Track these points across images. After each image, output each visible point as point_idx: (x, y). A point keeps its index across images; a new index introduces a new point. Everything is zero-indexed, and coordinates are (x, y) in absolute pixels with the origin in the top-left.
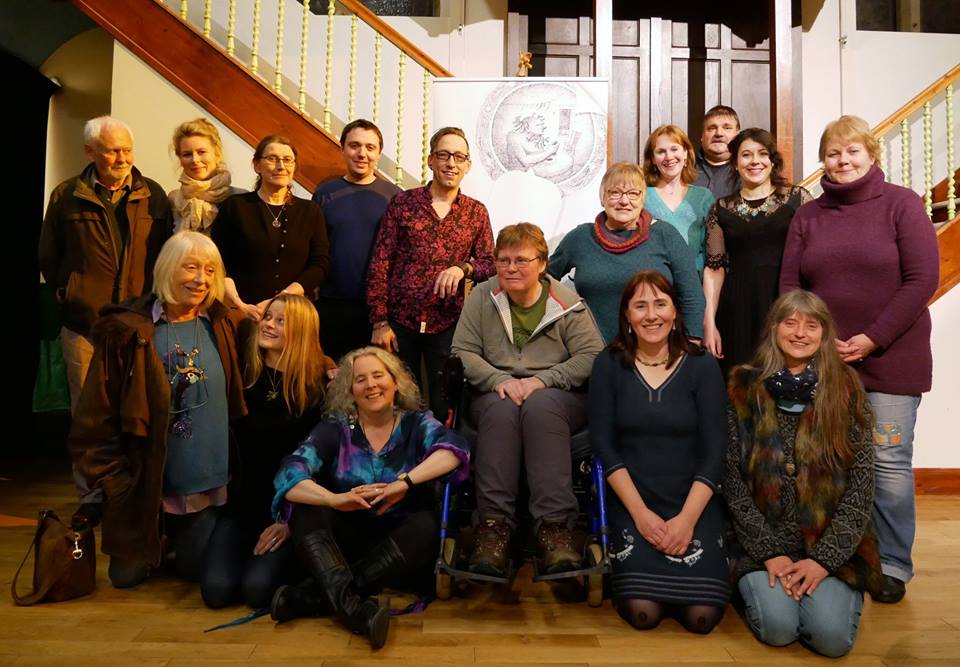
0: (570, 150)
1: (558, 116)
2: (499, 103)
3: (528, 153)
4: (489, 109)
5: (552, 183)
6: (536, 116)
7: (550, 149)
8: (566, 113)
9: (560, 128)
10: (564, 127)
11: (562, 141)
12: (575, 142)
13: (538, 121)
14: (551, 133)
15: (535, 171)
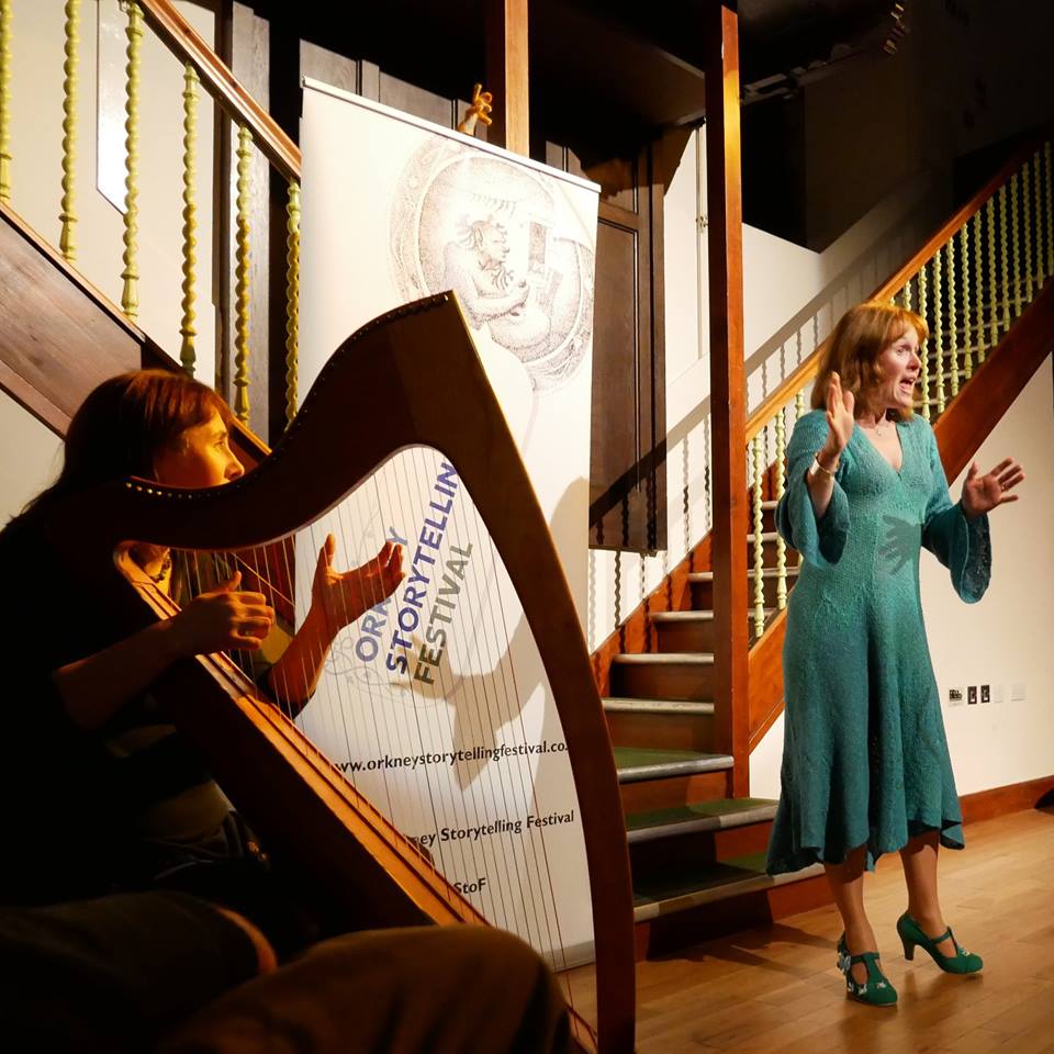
0: (545, 303)
1: (526, 231)
2: (432, 178)
3: (481, 293)
4: (414, 183)
5: (519, 361)
6: (494, 223)
7: (515, 296)
8: (538, 230)
9: (531, 258)
10: (536, 257)
11: (534, 282)
12: (554, 290)
13: (496, 235)
14: (517, 263)
15: (491, 330)
